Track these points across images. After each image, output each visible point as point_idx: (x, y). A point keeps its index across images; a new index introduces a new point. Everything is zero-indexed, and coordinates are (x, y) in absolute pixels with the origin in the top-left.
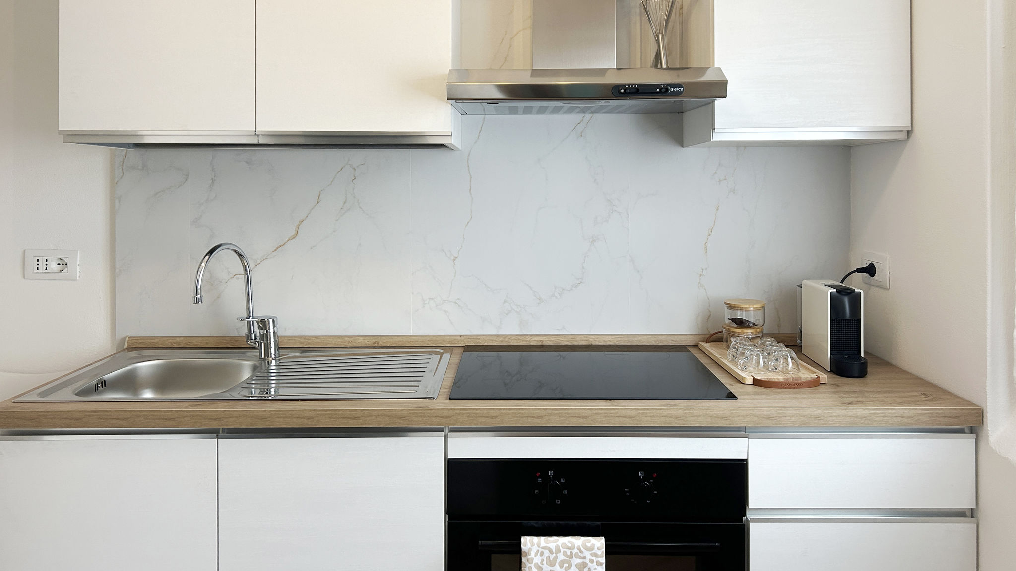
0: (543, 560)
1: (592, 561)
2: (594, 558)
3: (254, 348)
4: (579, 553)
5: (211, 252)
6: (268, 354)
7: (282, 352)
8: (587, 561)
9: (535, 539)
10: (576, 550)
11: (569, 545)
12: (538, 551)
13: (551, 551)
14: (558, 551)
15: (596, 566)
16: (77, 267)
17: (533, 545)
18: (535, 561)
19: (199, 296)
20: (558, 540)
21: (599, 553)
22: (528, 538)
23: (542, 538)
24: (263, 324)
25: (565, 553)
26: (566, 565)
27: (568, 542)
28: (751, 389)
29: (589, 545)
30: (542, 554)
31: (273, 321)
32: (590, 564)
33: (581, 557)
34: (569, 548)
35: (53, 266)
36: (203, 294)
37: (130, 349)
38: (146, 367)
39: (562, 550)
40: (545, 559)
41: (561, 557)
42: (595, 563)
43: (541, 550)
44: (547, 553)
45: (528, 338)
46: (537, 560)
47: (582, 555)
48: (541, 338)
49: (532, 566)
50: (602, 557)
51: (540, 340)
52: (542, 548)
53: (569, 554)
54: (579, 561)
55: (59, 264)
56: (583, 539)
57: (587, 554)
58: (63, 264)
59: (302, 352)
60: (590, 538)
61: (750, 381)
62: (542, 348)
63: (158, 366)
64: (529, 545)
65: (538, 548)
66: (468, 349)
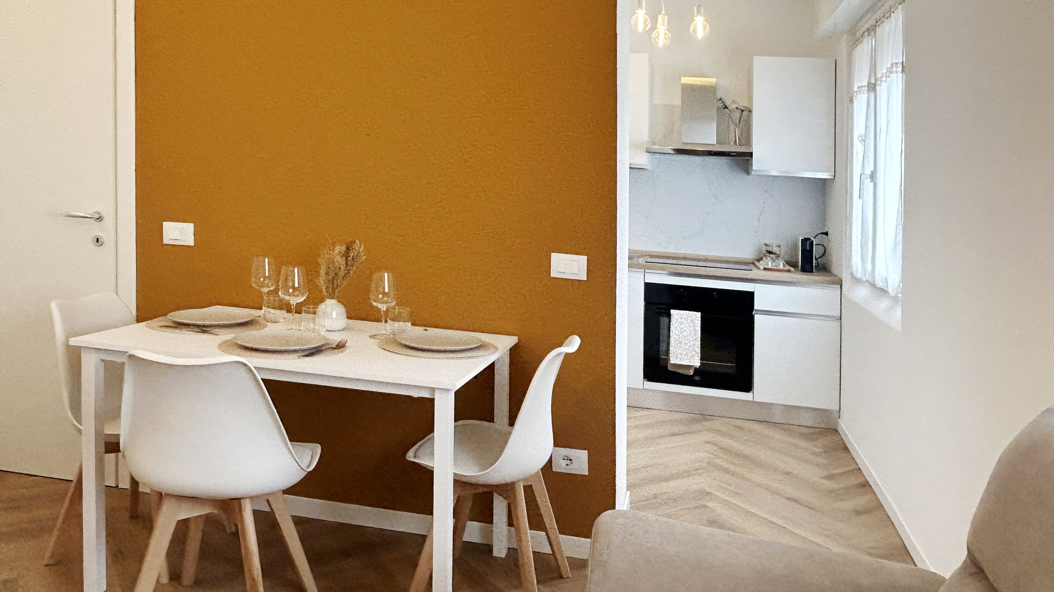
2: (696, 319)
4: (691, 317)
8: (693, 319)
11: (688, 313)
13: (681, 315)
20: (684, 312)
21: (698, 317)
22: (674, 310)
23: (678, 311)
26: (686, 320)
28: (763, 270)
39: (685, 315)
40: (679, 317)
46: (676, 317)
49: (674, 319)
52: (678, 314)
56: (692, 312)
60: (695, 312)
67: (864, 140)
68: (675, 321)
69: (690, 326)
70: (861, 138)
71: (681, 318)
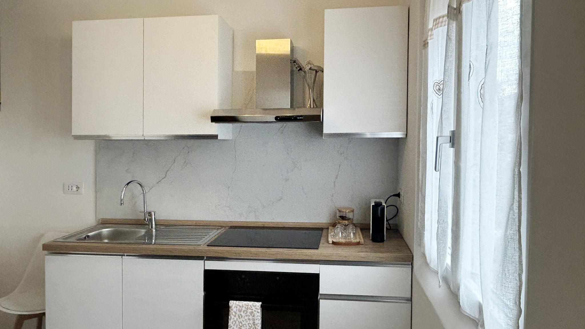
0: (237, 310)
1: (255, 311)
2: (256, 310)
3: (147, 225)
4: (251, 308)
5: (128, 184)
6: (152, 227)
7: (158, 226)
8: (253, 311)
9: (235, 302)
10: (249, 307)
11: (247, 304)
12: (235, 306)
13: (240, 307)
14: (243, 306)
15: (257, 313)
16: (83, 190)
17: (233, 304)
18: (234, 310)
19: (122, 202)
20: (243, 302)
21: (258, 308)
22: (232, 301)
23: (237, 302)
24: (150, 214)
25: (245, 308)
26: (245, 312)
27: (247, 303)
28: (331, 245)
29: (254, 305)
30: (237, 307)
31: (154, 213)
32: (254, 312)
33: (251, 309)
34: (247, 306)
35: (74, 189)
36: (124, 201)
37: (102, 224)
38: (105, 231)
39: (244, 306)
40: (238, 309)
41: (244, 309)
42: (256, 312)
43: (236, 306)
44: (238, 307)
45: (257, 223)
46: (235, 310)
47: (252, 309)
48: (263, 223)
49: (233, 312)
50: (259, 309)
51: (263, 224)
52: (237, 305)
53: (247, 308)
54: (250, 311)
55: (77, 188)
56: (252, 302)
57: (253, 308)
58: (78, 188)
59: (166, 227)
60: (256, 302)
61: (331, 242)
62: (263, 228)
63: (109, 231)
64: (232, 304)
65: (235, 305)
66: (231, 227)
67: (440, 90)
68: (234, 314)
69: (249, 319)
70: (438, 87)
71: (240, 311)
